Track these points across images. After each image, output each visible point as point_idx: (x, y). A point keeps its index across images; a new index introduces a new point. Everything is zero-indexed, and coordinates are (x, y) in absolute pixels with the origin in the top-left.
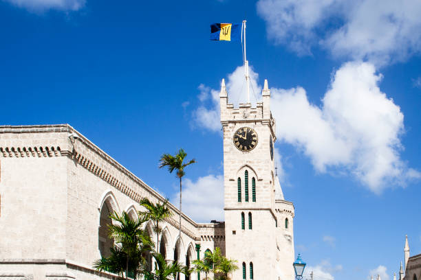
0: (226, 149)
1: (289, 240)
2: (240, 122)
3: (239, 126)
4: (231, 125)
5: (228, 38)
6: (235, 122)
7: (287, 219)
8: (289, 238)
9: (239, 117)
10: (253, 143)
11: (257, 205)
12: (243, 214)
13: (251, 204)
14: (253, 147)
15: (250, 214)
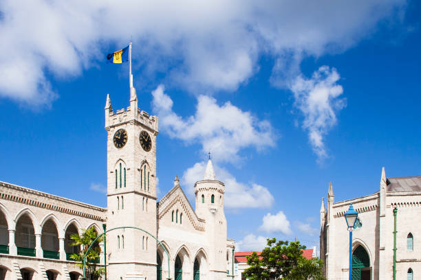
0: (109, 149)
1: (213, 213)
2: (118, 125)
3: (117, 129)
4: (112, 129)
5: (120, 61)
6: (113, 127)
7: (213, 196)
8: (214, 211)
9: (117, 122)
10: (125, 141)
11: (127, 189)
12: (118, 197)
13: (123, 190)
14: (125, 143)
15: (122, 197)
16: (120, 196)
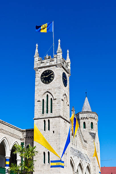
3: (44, 69)
5: (45, 31)
6: (41, 68)
10: (52, 78)
11: (53, 115)
12: (45, 121)
13: (49, 115)
14: (51, 80)
15: (49, 121)
16: (47, 120)
